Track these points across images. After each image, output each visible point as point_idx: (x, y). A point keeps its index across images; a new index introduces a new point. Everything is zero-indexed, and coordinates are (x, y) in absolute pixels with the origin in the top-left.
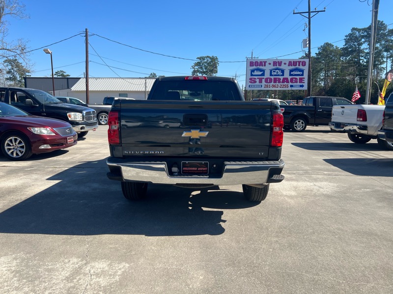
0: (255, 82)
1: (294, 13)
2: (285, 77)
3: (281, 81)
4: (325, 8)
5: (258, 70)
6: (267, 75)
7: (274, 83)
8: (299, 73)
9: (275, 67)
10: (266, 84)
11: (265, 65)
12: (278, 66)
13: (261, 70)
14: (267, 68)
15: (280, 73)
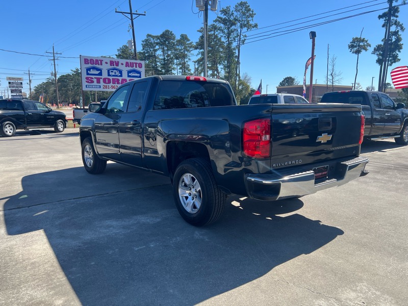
0: (92, 82)
1: (116, 12)
2: (123, 78)
3: (120, 81)
4: (145, 12)
5: (94, 68)
6: (105, 75)
7: (113, 83)
8: (136, 75)
9: (112, 67)
10: (105, 84)
11: (101, 64)
12: (115, 66)
13: (98, 69)
14: (105, 68)
15: (118, 73)
